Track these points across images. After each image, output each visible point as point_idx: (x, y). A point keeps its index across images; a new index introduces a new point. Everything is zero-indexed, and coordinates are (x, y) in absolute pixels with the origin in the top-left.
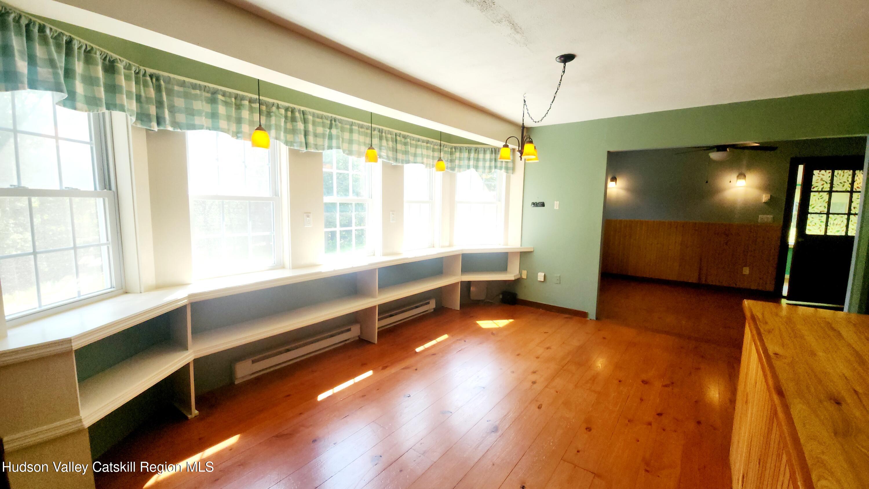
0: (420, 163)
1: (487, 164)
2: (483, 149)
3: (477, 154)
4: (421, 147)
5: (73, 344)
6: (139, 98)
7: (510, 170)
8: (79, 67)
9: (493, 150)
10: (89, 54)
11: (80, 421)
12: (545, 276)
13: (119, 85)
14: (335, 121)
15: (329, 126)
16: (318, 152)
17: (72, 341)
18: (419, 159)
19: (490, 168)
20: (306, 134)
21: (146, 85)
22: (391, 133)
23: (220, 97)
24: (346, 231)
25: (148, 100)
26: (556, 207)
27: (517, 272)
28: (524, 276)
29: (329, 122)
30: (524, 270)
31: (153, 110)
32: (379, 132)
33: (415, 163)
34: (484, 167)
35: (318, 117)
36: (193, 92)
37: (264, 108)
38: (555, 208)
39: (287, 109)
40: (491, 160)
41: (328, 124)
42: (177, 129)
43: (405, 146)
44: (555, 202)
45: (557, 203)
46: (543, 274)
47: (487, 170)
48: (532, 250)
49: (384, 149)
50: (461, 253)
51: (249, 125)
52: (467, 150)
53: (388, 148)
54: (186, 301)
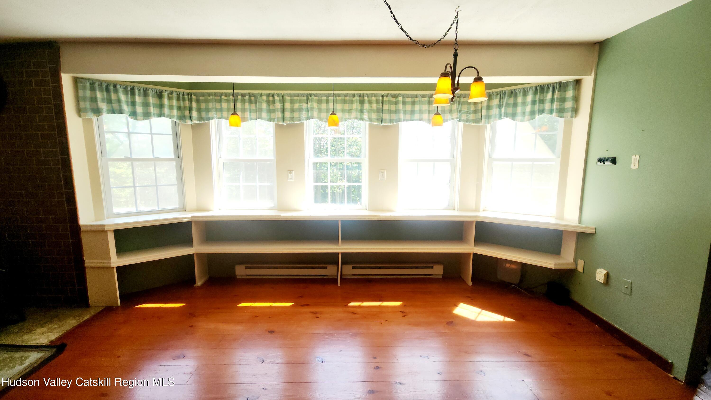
0: (417, 120)
1: (528, 108)
2: (522, 90)
3: (512, 99)
4: (421, 103)
5: (105, 228)
6: (179, 108)
7: (567, 112)
8: (138, 99)
9: (539, 88)
10: (146, 92)
11: (110, 263)
12: (607, 277)
13: (163, 104)
14: (311, 96)
15: (306, 101)
16: (294, 123)
17: (106, 226)
18: (417, 116)
19: (533, 113)
20: (283, 110)
21: (184, 100)
22: (375, 96)
23: (223, 97)
24: (354, 187)
25: (185, 108)
26: (634, 166)
27: (571, 259)
28: (580, 269)
29: (305, 98)
30: (581, 259)
31: (187, 113)
32: (360, 96)
33: (412, 120)
34: (524, 113)
35: (295, 96)
36: (209, 98)
37: (253, 98)
38: (632, 167)
39: (268, 95)
40: (534, 102)
41: (305, 99)
42: (202, 121)
43: (395, 105)
44: (634, 157)
45: (635, 158)
46: (604, 272)
47: (527, 117)
48: (593, 231)
49: (365, 112)
50: (475, 219)
51: (241, 112)
52: (499, 96)
53: (371, 111)
54: (189, 219)
